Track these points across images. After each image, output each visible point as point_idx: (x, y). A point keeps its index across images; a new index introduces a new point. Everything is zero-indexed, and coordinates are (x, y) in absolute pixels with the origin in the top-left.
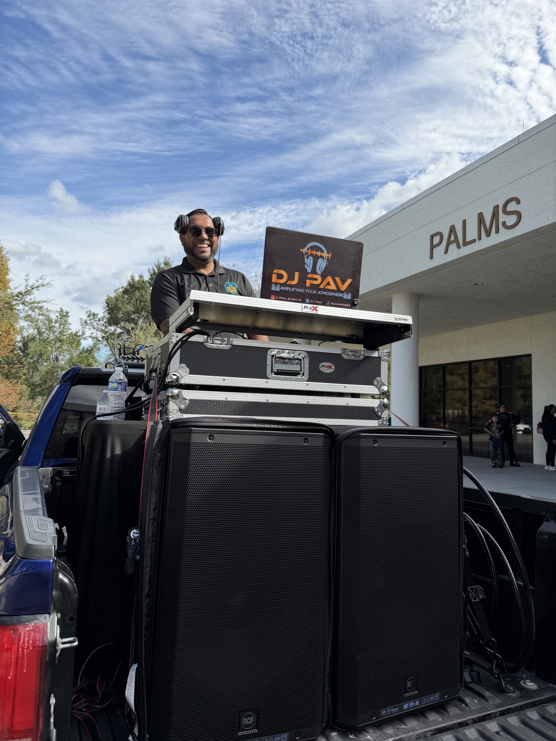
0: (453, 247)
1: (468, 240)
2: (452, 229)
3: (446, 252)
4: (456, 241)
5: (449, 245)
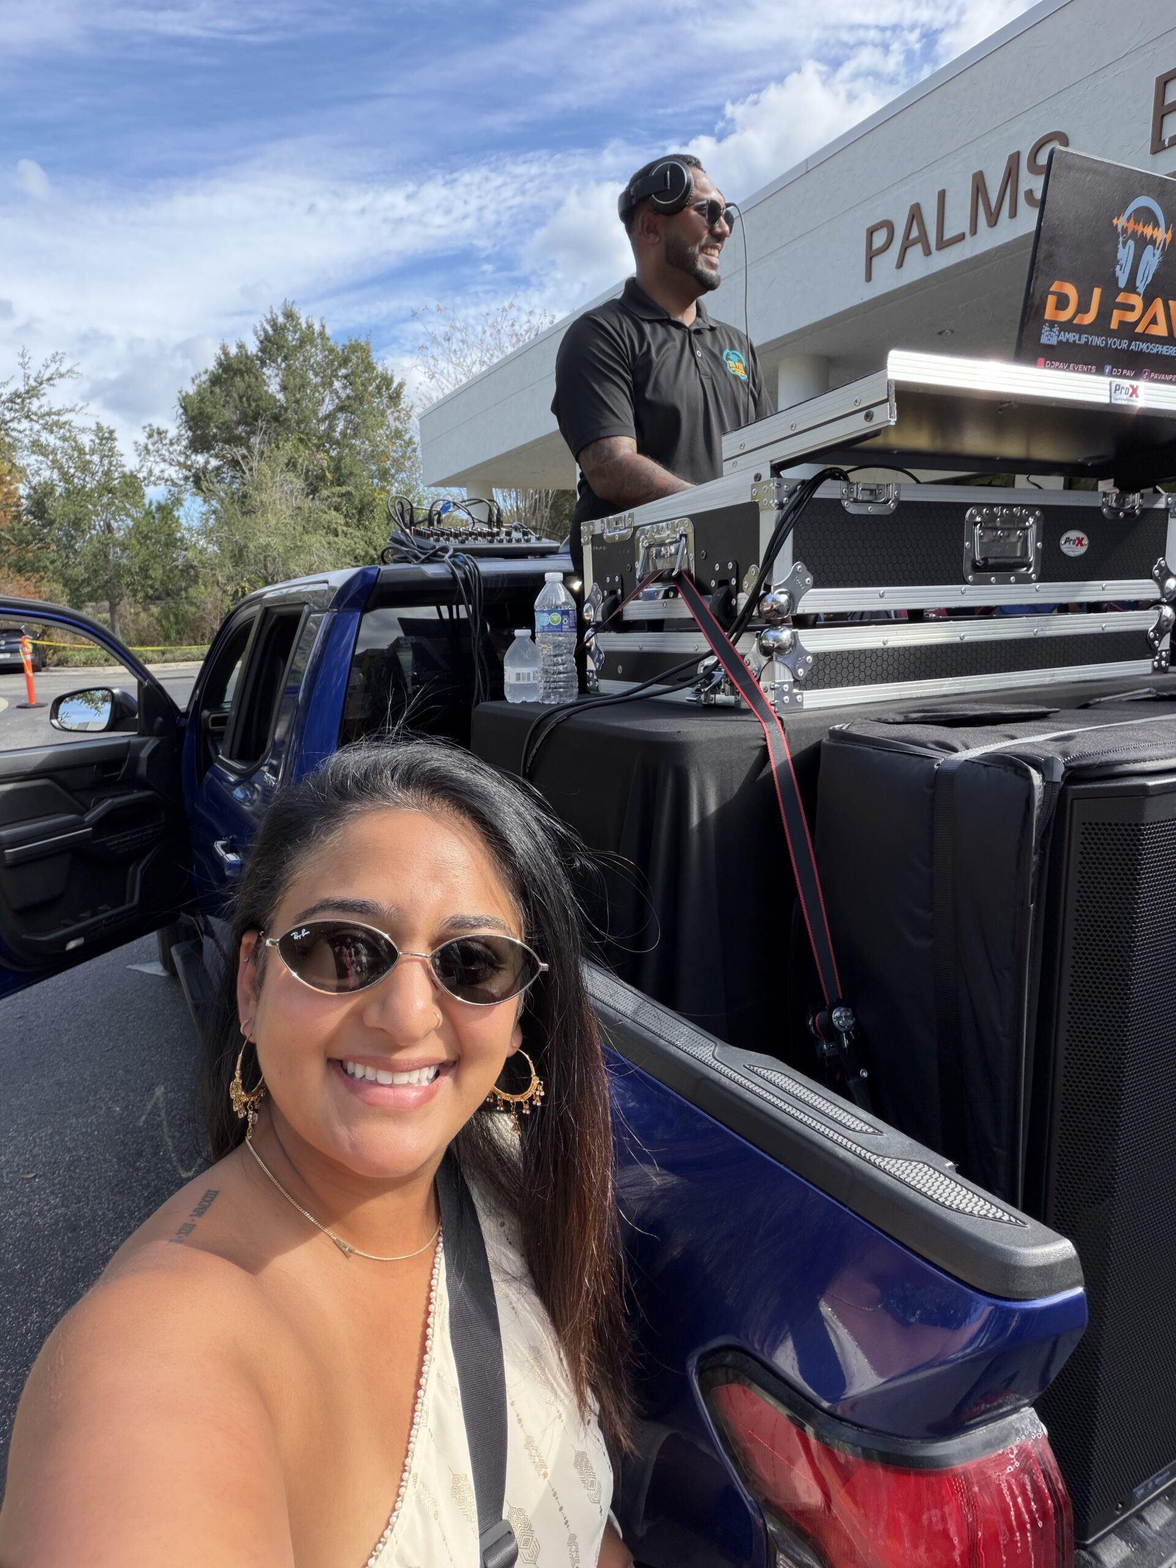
0: (916, 251)
1: (947, 237)
2: (915, 214)
3: (900, 264)
4: (923, 238)
5: (906, 248)
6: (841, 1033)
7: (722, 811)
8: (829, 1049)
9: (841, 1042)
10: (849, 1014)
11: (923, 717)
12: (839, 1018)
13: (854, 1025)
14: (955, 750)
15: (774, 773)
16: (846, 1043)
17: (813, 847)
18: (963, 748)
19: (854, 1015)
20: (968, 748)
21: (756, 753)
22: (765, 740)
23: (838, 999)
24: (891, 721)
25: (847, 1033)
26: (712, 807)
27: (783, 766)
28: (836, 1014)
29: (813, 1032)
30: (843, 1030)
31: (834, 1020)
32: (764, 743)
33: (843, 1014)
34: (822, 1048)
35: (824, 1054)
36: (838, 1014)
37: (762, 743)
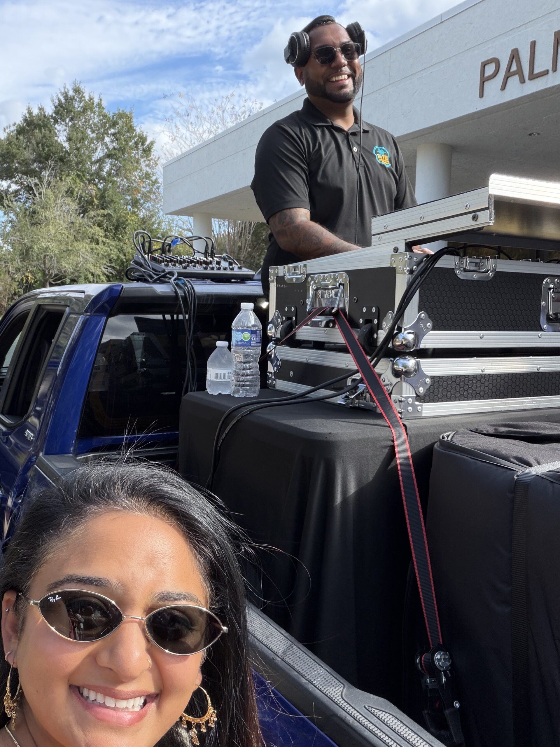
0: (514, 81)
1: (536, 71)
2: (515, 55)
3: (504, 87)
4: (520, 71)
5: (508, 78)
6: (440, 671)
7: (360, 492)
8: (431, 683)
9: (440, 679)
10: (447, 657)
11: (509, 432)
12: (439, 660)
13: (450, 665)
14: (530, 465)
15: (399, 466)
16: (444, 679)
17: (425, 525)
18: (536, 463)
19: (451, 657)
20: (539, 464)
21: (386, 451)
22: (393, 441)
23: (439, 644)
24: (485, 432)
25: (445, 672)
26: (352, 489)
27: (405, 462)
28: (437, 656)
29: (420, 669)
30: (442, 669)
31: (436, 661)
32: (392, 444)
33: (442, 657)
34: (426, 681)
35: (427, 686)
36: (438, 657)
37: (391, 443)
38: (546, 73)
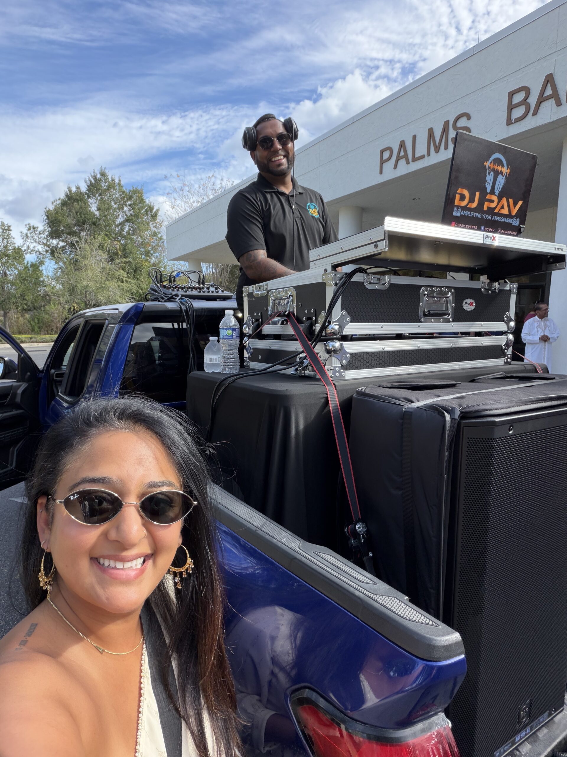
0: (402, 162)
1: (417, 155)
2: (402, 145)
3: (395, 167)
4: (406, 156)
5: (398, 161)
6: (360, 535)
7: (306, 428)
8: (354, 543)
9: (360, 539)
10: (364, 526)
11: (400, 385)
12: (359, 528)
13: (366, 531)
14: (413, 402)
15: (331, 410)
16: (362, 539)
17: (348, 446)
18: (416, 401)
19: (367, 526)
20: (418, 401)
21: (323, 400)
22: (327, 394)
23: (359, 518)
24: (385, 386)
25: (363, 535)
26: (302, 426)
27: (335, 407)
29: (348, 535)
30: (361, 533)
31: (357, 529)
32: (327, 396)
33: (361, 526)
34: (351, 542)
35: (352, 545)
36: (359, 526)
37: (326, 396)
38: (423, 157)
